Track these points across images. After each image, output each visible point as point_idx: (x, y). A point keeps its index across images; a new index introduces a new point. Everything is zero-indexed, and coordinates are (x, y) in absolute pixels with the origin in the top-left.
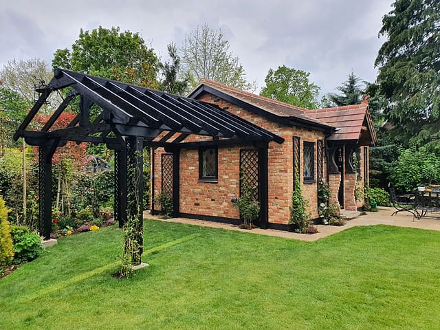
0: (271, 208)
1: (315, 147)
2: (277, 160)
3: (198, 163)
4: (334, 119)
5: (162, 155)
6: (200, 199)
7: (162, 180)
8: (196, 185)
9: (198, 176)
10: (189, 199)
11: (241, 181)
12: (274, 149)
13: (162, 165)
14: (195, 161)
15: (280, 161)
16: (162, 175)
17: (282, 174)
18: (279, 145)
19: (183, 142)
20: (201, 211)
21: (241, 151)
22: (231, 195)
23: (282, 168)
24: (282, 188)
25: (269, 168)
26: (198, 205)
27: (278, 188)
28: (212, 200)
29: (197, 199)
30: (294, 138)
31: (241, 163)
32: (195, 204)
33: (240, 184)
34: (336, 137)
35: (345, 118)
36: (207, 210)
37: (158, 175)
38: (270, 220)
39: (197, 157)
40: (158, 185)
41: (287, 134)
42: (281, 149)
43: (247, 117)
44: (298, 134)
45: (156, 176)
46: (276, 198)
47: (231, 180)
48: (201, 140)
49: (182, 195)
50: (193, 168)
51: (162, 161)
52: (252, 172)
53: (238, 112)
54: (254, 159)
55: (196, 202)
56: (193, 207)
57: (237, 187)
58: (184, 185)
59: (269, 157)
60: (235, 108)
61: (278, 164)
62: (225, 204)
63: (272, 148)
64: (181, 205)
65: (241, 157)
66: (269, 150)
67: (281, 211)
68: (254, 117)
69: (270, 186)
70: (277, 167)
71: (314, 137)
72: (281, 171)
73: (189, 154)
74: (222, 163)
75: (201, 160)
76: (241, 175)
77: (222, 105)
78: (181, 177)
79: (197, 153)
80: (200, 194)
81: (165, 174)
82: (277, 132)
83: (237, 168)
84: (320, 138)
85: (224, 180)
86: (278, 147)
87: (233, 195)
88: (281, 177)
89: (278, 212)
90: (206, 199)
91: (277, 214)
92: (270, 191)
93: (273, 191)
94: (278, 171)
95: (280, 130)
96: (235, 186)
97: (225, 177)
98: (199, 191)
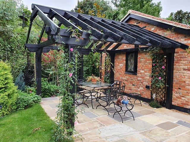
0: (175, 95)
2: (182, 62)
3: (125, 62)
5: (106, 57)
6: (126, 84)
7: (105, 71)
8: (123, 75)
12: (180, 53)
13: (105, 63)
14: (123, 60)
15: (184, 62)
16: (105, 68)
17: (185, 72)
18: (184, 50)
19: (117, 49)
20: (126, 90)
22: (146, 83)
23: (186, 67)
24: (185, 82)
25: (174, 67)
27: (182, 82)
28: (133, 85)
31: (153, 63)
33: (152, 76)
37: (103, 68)
38: (173, 103)
39: (124, 58)
40: (103, 73)
42: (186, 54)
43: (160, 32)
46: (179, 89)
47: (146, 74)
48: (127, 48)
50: (122, 65)
51: (106, 60)
52: (161, 69)
53: (153, 29)
57: (150, 78)
58: (116, 75)
59: (175, 59)
60: (151, 26)
61: (182, 64)
62: (141, 88)
63: (177, 53)
66: (175, 55)
67: (183, 98)
68: (165, 31)
70: (182, 67)
72: (185, 70)
73: (120, 57)
74: (140, 62)
75: (127, 60)
76: (153, 71)
77: (142, 25)
78: (115, 70)
79: (125, 56)
80: (126, 80)
85: (141, 73)
86: (184, 52)
87: (147, 83)
88: (185, 74)
89: (180, 98)
90: (129, 84)
91: (179, 99)
92: (174, 83)
93: (177, 83)
94: (182, 69)
95: (185, 40)
96: (148, 78)
97: (142, 71)
98: (125, 78)
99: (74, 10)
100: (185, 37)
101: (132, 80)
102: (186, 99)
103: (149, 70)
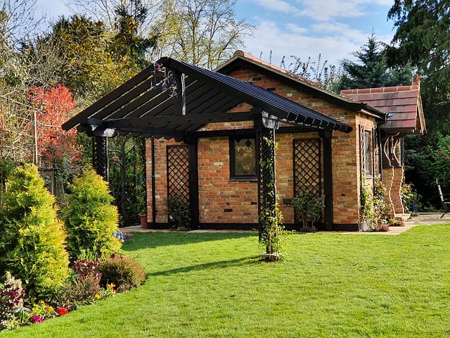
0: (337, 207)
2: (344, 152)
3: (228, 156)
4: (382, 103)
5: (168, 147)
6: (233, 203)
7: (168, 181)
8: (225, 186)
9: (228, 173)
10: (215, 204)
11: (295, 177)
12: (340, 139)
13: (168, 160)
14: (224, 153)
15: (347, 153)
16: (168, 174)
17: (350, 167)
18: (346, 134)
19: (204, 129)
20: (235, 218)
21: (295, 141)
23: (350, 160)
24: (350, 183)
25: (333, 161)
26: (231, 210)
27: (345, 184)
28: (252, 204)
29: (228, 204)
30: (360, 126)
31: (295, 156)
32: (225, 211)
33: (294, 181)
36: (245, 217)
37: (160, 175)
38: (335, 221)
39: (227, 149)
40: (161, 188)
41: (356, 122)
42: (349, 140)
43: (304, 102)
45: (157, 176)
46: (343, 195)
47: (281, 177)
48: (233, 128)
49: (203, 199)
50: (222, 164)
51: (168, 154)
52: (310, 166)
53: (289, 95)
54: (314, 152)
55: (227, 207)
56: (221, 213)
57: (289, 185)
58: (205, 187)
59: (334, 149)
60: (285, 89)
61: (344, 156)
63: (336, 138)
64: (201, 213)
65: (295, 148)
66: (333, 141)
67: (350, 210)
68: (312, 101)
69: (335, 182)
70: (344, 160)
71: (370, 125)
72: (348, 164)
73: (214, 145)
75: (232, 152)
76: (295, 170)
77: (266, 85)
78: (200, 175)
79: (228, 141)
80: (232, 196)
81: (172, 174)
82: (342, 119)
83: (290, 163)
86: (345, 137)
87: (284, 195)
88: (349, 171)
89: (345, 210)
90: (243, 203)
91: (343, 213)
92: (334, 187)
93: (338, 187)
94: (344, 164)
95: (346, 118)
96: (286, 184)
98: (232, 192)
100: (346, 114)
101: (250, 192)
102: (354, 210)
103: (287, 170)
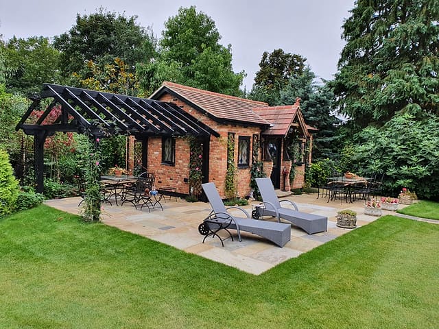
1: (251, 140)
2: (215, 151)
3: (161, 149)
5: (135, 141)
6: (162, 178)
7: (135, 161)
8: (159, 167)
9: (161, 160)
12: (214, 141)
13: (135, 149)
14: (159, 147)
15: (217, 151)
17: (218, 161)
18: (216, 139)
20: (163, 187)
22: (184, 176)
23: (219, 156)
24: (218, 172)
25: (210, 156)
26: (160, 182)
27: (216, 172)
28: (171, 179)
29: (160, 178)
30: (229, 133)
31: (191, 151)
33: (190, 167)
34: (270, 132)
35: (280, 117)
36: (167, 187)
37: (131, 157)
39: (160, 144)
41: (223, 131)
42: (218, 142)
43: (196, 116)
44: (233, 130)
46: (214, 179)
47: (184, 164)
50: (158, 153)
51: (135, 146)
53: (190, 111)
55: (159, 180)
56: (157, 183)
57: (188, 169)
58: (151, 167)
59: (211, 148)
60: (188, 107)
61: (216, 153)
62: (180, 182)
63: (212, 141)
65: (191, 146)
66: (210, 143)
68: (200, 115)
69: (210, 170)
70: (215, 156)
71: (249, 132)
72: (218, 159)
73: (155, 142)
74: (178, 150)
75: (163, 147)
77: (179, 104)
78: (149, 159)
79: (161, 141)
80: (162, 174)
81: (136, 157)
82: (216, 128)
83: (188, 155)
84: (256, 133)
85: (179, 164)
88: (218, 164)
90: (166, 178)
92: (210, 174)
93: (212, 174)
94: (216, 158)
95: (218, 128)
96: (186, 169)
97: (180, 161)
98: (162, 171)
99: (68, 33)
100: (218, 125)
101: (170, 172)
103: (187, 160)
